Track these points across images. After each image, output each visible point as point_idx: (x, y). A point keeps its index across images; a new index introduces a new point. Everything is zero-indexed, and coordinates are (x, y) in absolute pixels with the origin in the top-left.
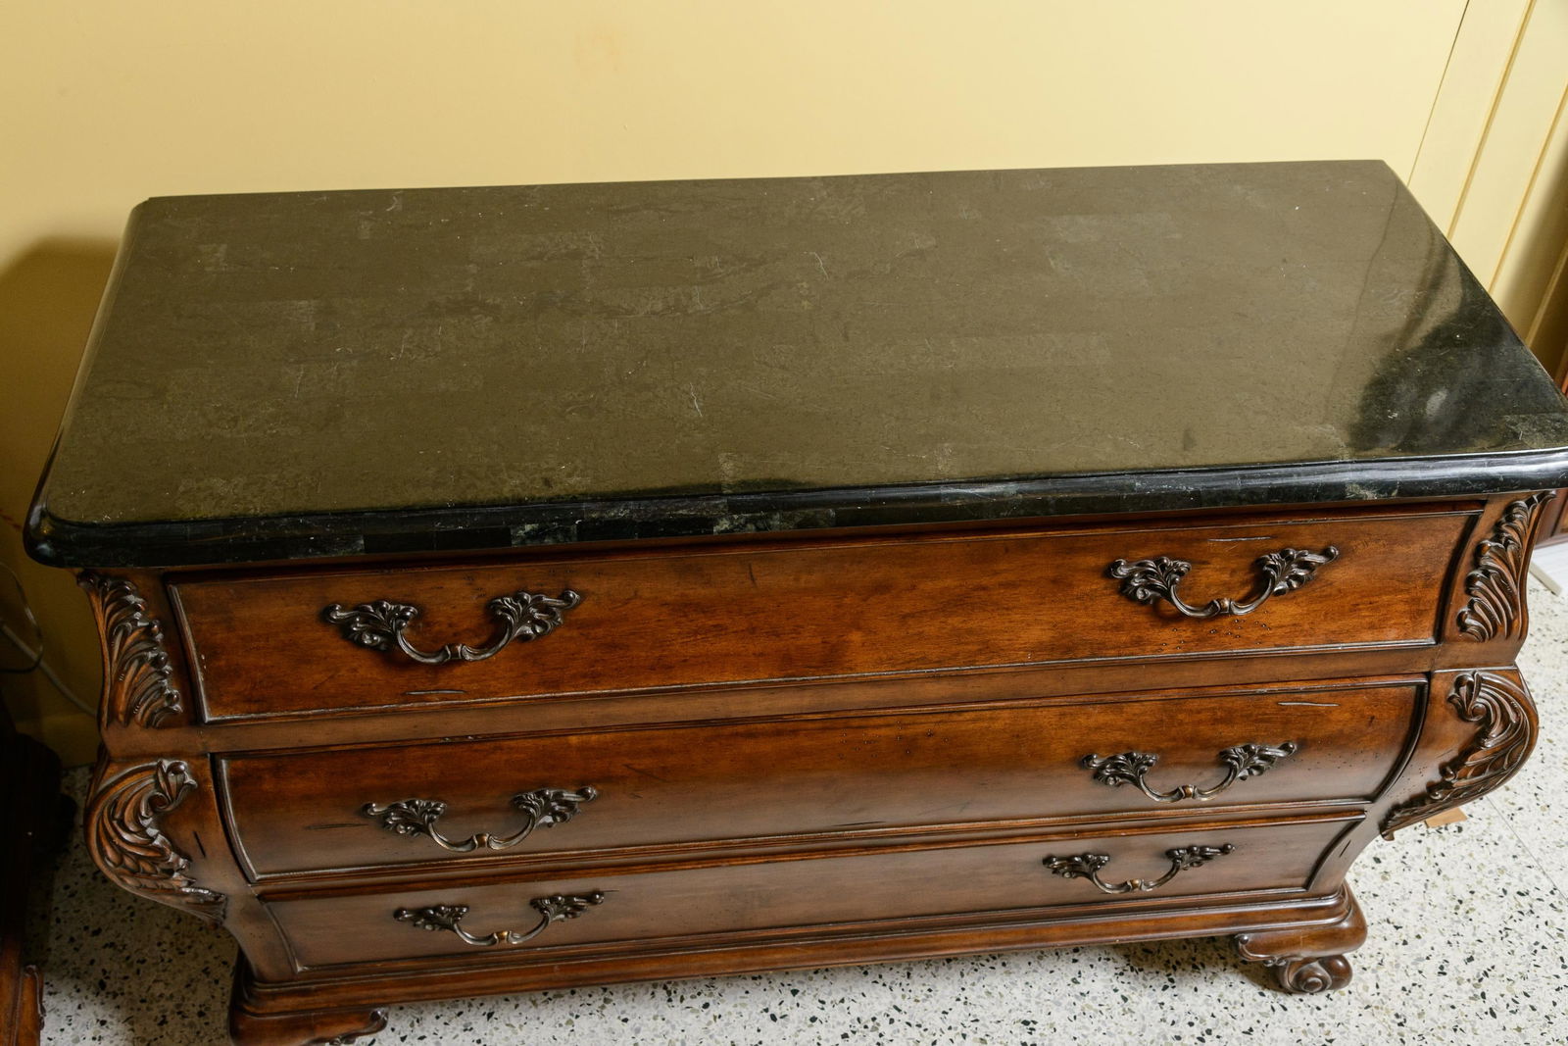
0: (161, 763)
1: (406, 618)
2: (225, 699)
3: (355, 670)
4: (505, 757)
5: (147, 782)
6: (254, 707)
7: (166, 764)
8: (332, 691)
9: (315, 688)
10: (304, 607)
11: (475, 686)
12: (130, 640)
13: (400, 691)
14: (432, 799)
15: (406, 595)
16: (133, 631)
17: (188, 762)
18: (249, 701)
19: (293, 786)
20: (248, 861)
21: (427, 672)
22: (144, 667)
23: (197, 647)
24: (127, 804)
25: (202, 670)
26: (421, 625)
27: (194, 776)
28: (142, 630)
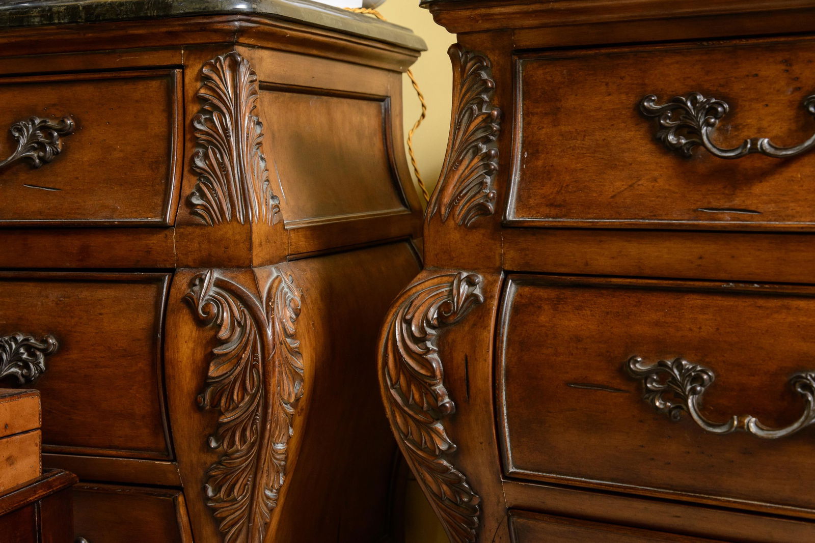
0: (460, 273)
1: (716, 115)
2: (532, 201)
3: (655, 180)
4: (790, 319)
5: (444, 290)
6: (554, 211)
7: (465, 274)
8: (628, 201)
9: (613, 197)
10: (623, 97)
11: (772, 207)
12: (472, 127)
13: (694, 207)
14: (700, 362)
15: (721, 86)
16: (478, 116)
17: (484, 277)
18: (552, 205)
19: (567, 323)
20: (508, 444)
21: (725, 187)
22: (476, 160)
23: (523, 143)
24: (418, 308)
25: (522, 169)
26: (730, 128)
27: (484, 291)
28: (484, 116)
